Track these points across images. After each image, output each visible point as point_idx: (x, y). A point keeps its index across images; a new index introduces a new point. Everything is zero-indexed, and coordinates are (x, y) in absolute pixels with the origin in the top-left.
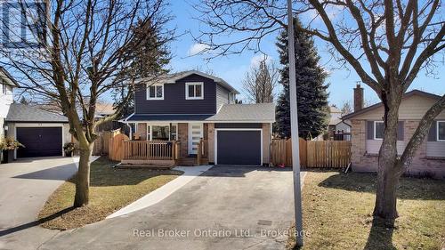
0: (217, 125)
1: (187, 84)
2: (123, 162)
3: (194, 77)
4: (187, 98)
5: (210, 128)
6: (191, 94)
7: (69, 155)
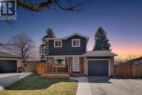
0: (88, 58)
1: (73, 40)
2: (43, 75)
3: (76, 37)
4: (73, 46)
5: (85, 59)
6: (74, 45)
7: (20, 72)
